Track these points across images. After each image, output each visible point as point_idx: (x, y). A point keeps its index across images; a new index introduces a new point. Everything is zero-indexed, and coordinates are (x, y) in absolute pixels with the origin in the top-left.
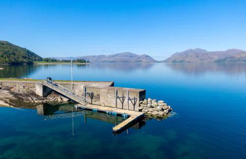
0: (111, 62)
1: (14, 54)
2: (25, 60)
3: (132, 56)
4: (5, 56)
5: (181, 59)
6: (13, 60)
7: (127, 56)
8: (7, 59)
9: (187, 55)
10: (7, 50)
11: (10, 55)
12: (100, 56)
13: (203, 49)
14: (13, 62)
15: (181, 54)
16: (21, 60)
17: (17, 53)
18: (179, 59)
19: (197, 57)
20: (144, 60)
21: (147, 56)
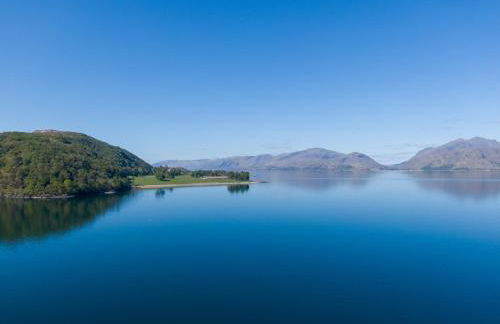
0: (285, 169)
1: (87, 166)
2: (110, 181)
3: (327, 155)
4: (64, 173)
5: (444, 162)
6: (81, 185)
7: (317, 156)
8: (67, 183)
9: (457, 154)
10: (71, 156)
11: (77, 168)
12: (260, 157)
13: (491, 138)
14: (80, 190)
15: (439, 150)
16: (101, 181)
17: (95, 163)
18: (439, 161)
19: (483, 157)
20: (356, 165)
21: (361, 156)
